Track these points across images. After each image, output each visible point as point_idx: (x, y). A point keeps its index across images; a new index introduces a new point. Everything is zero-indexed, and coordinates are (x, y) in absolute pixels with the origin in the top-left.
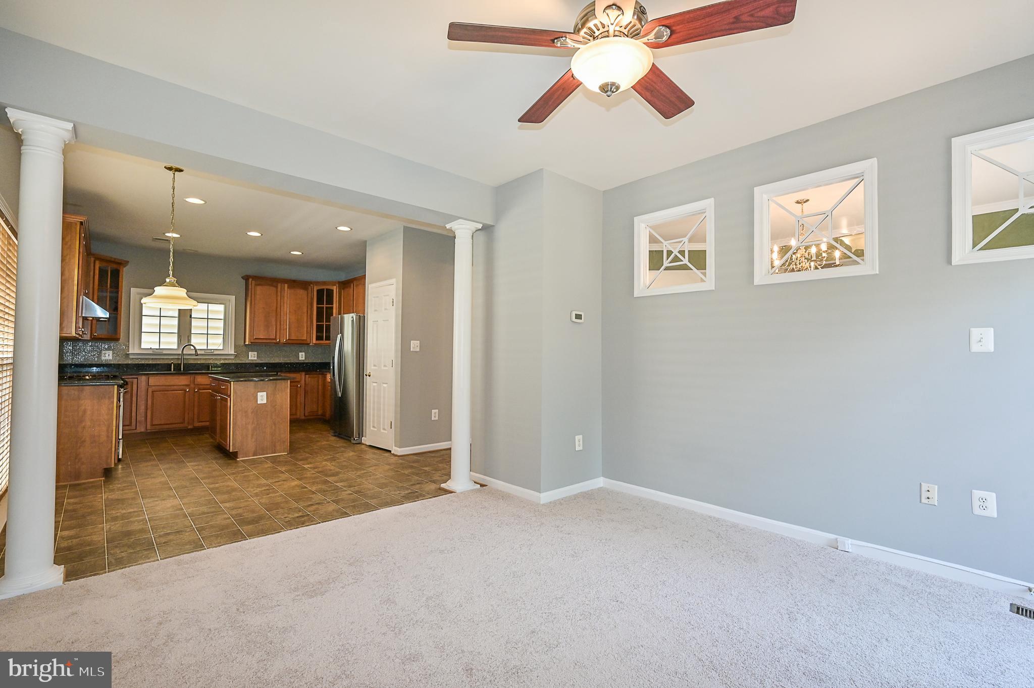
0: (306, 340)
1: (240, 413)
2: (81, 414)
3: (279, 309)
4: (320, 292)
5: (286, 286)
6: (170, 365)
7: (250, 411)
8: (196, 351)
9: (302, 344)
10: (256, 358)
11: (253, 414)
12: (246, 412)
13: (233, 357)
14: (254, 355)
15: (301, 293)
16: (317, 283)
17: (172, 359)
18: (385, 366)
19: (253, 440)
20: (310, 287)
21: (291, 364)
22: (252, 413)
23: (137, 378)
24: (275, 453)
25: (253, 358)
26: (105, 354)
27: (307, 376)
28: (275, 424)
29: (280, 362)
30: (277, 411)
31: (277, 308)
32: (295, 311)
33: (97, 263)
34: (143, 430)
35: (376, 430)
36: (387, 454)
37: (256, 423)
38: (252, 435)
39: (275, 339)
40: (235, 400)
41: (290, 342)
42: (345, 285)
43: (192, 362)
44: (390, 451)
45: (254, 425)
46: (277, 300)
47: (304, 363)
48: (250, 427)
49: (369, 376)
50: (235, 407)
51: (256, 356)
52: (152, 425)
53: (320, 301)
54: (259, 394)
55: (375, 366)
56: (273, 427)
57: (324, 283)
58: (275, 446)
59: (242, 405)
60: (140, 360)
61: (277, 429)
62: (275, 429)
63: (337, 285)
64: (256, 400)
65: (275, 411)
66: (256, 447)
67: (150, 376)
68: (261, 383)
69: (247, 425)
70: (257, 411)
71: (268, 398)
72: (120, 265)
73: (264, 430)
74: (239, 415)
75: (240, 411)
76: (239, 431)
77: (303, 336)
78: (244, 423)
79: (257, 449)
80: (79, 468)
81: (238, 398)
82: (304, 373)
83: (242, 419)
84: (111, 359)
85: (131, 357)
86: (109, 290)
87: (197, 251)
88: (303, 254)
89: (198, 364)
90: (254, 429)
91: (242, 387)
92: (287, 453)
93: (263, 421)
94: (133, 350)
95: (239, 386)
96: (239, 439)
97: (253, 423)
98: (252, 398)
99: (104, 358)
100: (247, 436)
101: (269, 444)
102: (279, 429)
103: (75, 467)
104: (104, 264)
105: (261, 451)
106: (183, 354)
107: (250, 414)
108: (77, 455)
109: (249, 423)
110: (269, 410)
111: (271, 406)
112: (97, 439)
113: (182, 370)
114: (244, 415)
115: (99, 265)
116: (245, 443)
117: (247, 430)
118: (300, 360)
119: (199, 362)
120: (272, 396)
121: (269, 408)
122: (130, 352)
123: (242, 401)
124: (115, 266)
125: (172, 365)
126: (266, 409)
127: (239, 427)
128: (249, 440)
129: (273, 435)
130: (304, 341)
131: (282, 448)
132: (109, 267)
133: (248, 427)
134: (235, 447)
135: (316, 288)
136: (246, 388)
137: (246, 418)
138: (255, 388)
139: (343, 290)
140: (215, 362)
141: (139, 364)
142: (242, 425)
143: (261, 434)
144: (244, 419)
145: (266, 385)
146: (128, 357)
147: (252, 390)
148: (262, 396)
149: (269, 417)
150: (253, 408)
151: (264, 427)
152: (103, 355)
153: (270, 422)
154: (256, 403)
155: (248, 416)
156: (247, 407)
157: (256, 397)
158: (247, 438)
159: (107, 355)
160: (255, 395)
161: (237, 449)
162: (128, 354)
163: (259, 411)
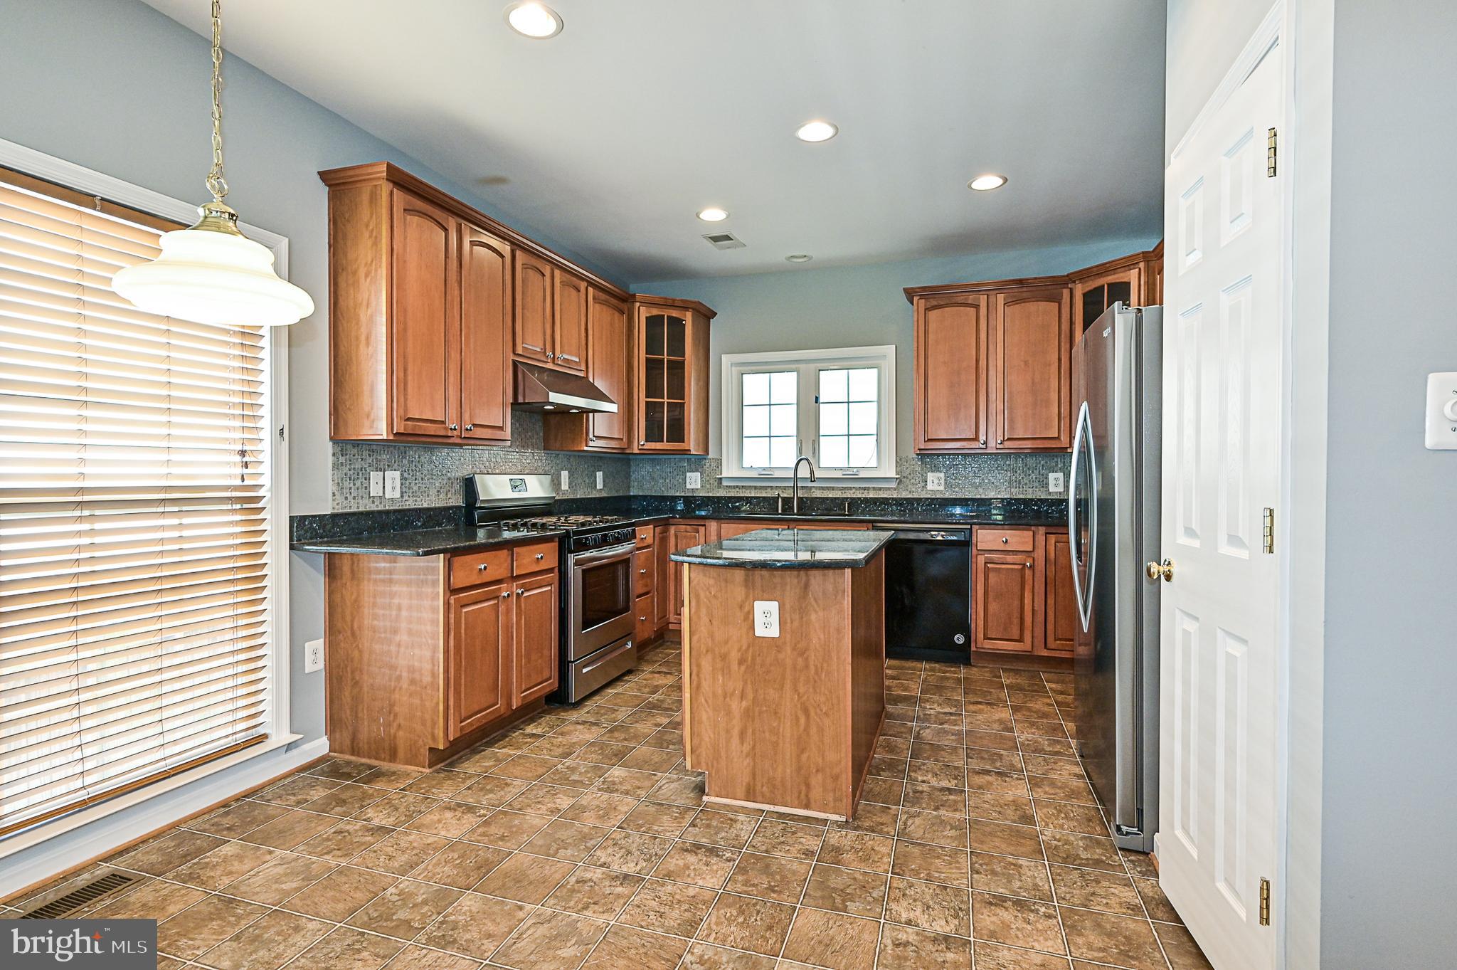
0: (1058, 438)
1: (710, 656)
2: (393, 614)
3: (983, 363)
5: (1001, 298)
6: (775, 499)
7: (734, 656)
9: (1052, 452)
10: (942, 488)
11: (743, 668)
12: (724, 657)
13: (892, 485)
14: (939, 478)
15: (1043, 311)
18: (1234, 540)
19: (746, 748)
20: (1066, 293)
21: (1026, 502)
22: (741, 662)
23: (704, 525)
24: (805, 807)
25: (936, 488)
26: (691, 478)
27: (1052, 539)
28: (806, 711)
30: (812, 669)
31: (977, 361)
32: (1026, 363)
37: (750, 696)
38: (742, 735)
39: (976, 439)
40: (694, 618)
41: (1012, 444)
45: (744, 704)
46: (978, 338)
47: (1062, 501)
48: (736, 706)
49: (1168, 578)
50: (695, 638)
51: (942, 482)
54: (759, 606)
55: (1190, 532)
56: (803, 720)
57: (1103, 269)
58: (808, 786)
59: (712, 636)
60: (738, 490)
61: (813, 730)
62: (807, 729)
63: (1142, 265)
64: (750, 621)
65: (807, 667)
66: (754, 775)
67: (723, 521)
68: (764, 573)
69: (728, 699)
70: (753, 659)
71: (786, 623)
72: (684, 312)
73: (775, 724)
74: (706, 664)
75: (707, 651)
76: (707, 712)
77: (1048, 427)
78: (720, 692)
79: (754, 778)
80: (395, 737)
81: (703, 612)
82: (1042, 530)
83: (714, 678)
84: (699, 487)
85: (725, 483)
86: (666, 360)
87: (811, 258)
88: (1006, 180)
89: (827, 498)
90: (748, 714)
91: (712, 582)
92: (843, 819)
93: (772, 694)
94: (729, 470)
95: (705, 575)
96: (707, 735)
97: (742, 697)
98: (739, 615)
99: (688, 486)
100: (728, 731)
101: (788, 771)
102: (821, 730)
103: (390, 731)
104: (655, 312)
105: (764, 788)
106: (796, 479)
107: (735, 666)
108: (392, 705)
109: (732, 694)
110: (789, 662)
111: (794, 649)
112: (417, 676)
113: (795, 511)
114: (719, 665)
115: (648, 315)
116: (723, 754)
117: (729, 713)
118: (1050, 493)
119: (830, 496)
120: (797, 616)
121: (787, 655)
122: (724, 475)
123: (714, 622)
124: (675, 314)
125: (780, 499)
126: (781, 656)
127: (706, 701)
128: (733, 748)
129: (801, 747)
130: (1053, 442)
131: (830, 797)
132: (664, 315)
133: (730, 705)
134: (698, 756)
135: (1079, 290)
136: (723, 584)
137: (723, 675)
138: (746, 586)
139: (1159, 274)
140: (859, 496)
141: (735, 497)
142: (714, 695)
143: (767, 734)
144: (721, 678)
145: (777, 580)
146: (721, 483)
147: (739, 592)
148: (767, 614)
149: (788, 686)
150: (744, 648)
151: (776, 713)
152: (688, 481)
153: (792, 699)
154: (751, 632)
155: (729, 667)
156: (726, 642)
157: (749, 612)
158: (728, 741)
159: (693, 480)
160: (746, 609)
161: (703, 764)
162: (721, 479)
163: (758, 660)
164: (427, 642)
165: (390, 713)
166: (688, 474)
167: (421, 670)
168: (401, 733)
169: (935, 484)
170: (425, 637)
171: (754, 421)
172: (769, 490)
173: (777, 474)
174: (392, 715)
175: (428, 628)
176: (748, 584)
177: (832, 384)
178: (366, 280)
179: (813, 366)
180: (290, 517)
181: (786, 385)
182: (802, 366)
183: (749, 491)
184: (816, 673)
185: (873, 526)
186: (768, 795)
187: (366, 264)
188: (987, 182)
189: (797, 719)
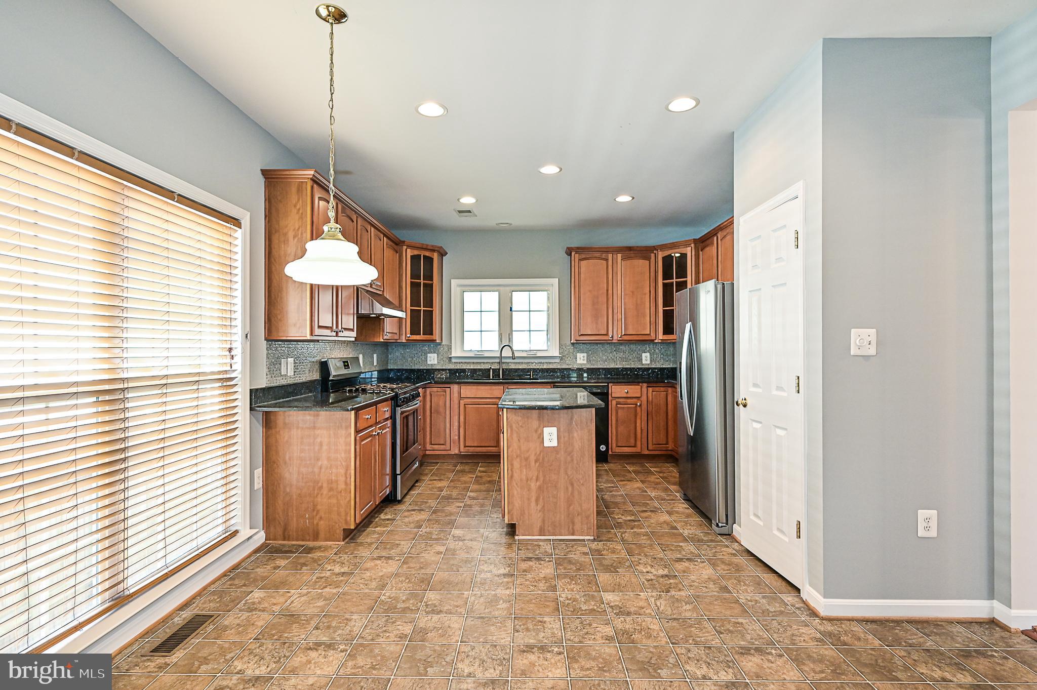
0: (650, 334)
1: (518, 460)
2: (317, 448)
3: (610, 292)
4: (667, 260)
5: (619, 256)
6: (489, 370)
7: (533, 458)
8: (513, 353)
9: (645, 342)
10: (586, 362)
11: (537, 464)
12: (527, 459)
13: (558, 361)
14: (584, 357)
15: (641, 264)
16: (663, 247)
17: (492, 363)
18: (779, 388)
19: (539, 507)
20: (653, 255)
21: (631, 369)
22: (536, 461)
23: (450, 387)
24: (573, 534)
25: (581, 362)
26: (430, 357)
27: (650, 389)
28: (572, 484)
29: (617, 367)
30: (575, 462)
31: (607, 291)
32: (633, 292)
33: (408, 250)
34: (457, 452)
35: (761, 523)
36: (789, 598)
37: (542, 479)
38: (537, 500)
39: (607, 335)
40: (509, 439)
41: (625, 338)
42: (702, 243)
43: (513, 366)
44: (798, 590)
45: (538, 483)
46: (607, 278)
47: (649, 369)
48: (534, 485)
49: (745, 406)
50: (510, 450)
51: (585, 358)
52: (465, 446)
53: (667, 275)
54: (546, 430)
55: (755, 385)
56: (570, 489)
57: (673, 246)
58: (573, 523)
59: (520, 447)
60: (462, 364)
61: (576, 493)
62: (572, 493)
63: (693, 245)
64: (541, 439)
65: (572, 460)
66: (544, 521)
67: (462, 385)
68: (549, 411)
69: (529, 482)
70: (543, 459)
71: (561, 438)
72: (432, 253)
73: (555, 493)
74: (516, 464)
75: (517, 457)
76: (517, 490)
77: (645, 329)
78: (524, 477)
79: (544, 524)
80: (317, 524)
81: (515, 435)
82: (645, 385)
83: (521, 471)
84: (436, 363)
85: (453, 360)
86: (422, 283)
87: (511, 224)
88: (633, 198)
89: (519, 369)
90: (540, 488)
91: (520, 418)
92: (592, 538)
93: (554, 477)
94: (456, 353)
95: (515, 414)
96: (517, 503)
97: (537, 480)
98: (535, 436)
99: (429, 363)
100: (529, 499)
101: (563, 517)
102: (580, 493)
103: (313, 522)
104: (416, 252)
105: (550, 528)
106: (501, 357)
107: (533, 463)
108: (315, 506)
109: (531, 479)
110: (562, 459)
111: (565, 452)
112: (334, 485)
113: (501, 377)
114: (524, 464)
115: (412, 254)
116: (526, 512)
117: (529, 489)
118: (643, 365)
119: (520, 367)
120: (567, 434)
121: (562, 456)
122: (452, 356)
123: (521, 440)
124: (427, 254)
125: (491, 370)
126: (558, 456)
127: (517, 484)
128: (532, 507)
129: (569, 502)
130: (647, 336)
131: (585, 527)
132: (421, 255)
133: (530, 485)
134: (512, 515)
135: (661, 255)
136: (526, 420)
137: (526, 469)
138: (539, 420)
139: (702, 251)
140: (538, 367)
141: (460, 369)
142: (521, 480)
143: (551, 499)
144: (524, 470)
145: (557, 416)
146: (451, 360)
147: (535, 424)
148: (550, 434)
149: (562, 471)
150: (538, 453)
151: (556, 486)
152: (428, 359)
153: (564, 479)
154: (542, 444)
155: (530, 464)
156: (528, 451)
157: (540, 434)
158: (529, 504)
159: (432, 359)
160: (539, 432)
161: (515, 519)
162: (451, 358)
163: (546, 459)
164: (342, 464)
165: (314, 510)
166: (429, 355)
167: (337, 481)
168: (322, 522)
169: (581, 360)
170: (340, 461)
171: (471, 322)
172: (482, 364)
173: (486, 355)
174: (315, 512)
175: (343, 455)
176: (540, 418)
177: (519, 300)
178: (294, 240)
179: (508, 288)
180: (250, 389)
181: (491, 300)
182: (501, 288)
183: (469, 365)
184: (577, 464)
185: (554, 386)
186: (552, 531)
187: (294, 230)
188: (624, 199)
189: (567, 488)
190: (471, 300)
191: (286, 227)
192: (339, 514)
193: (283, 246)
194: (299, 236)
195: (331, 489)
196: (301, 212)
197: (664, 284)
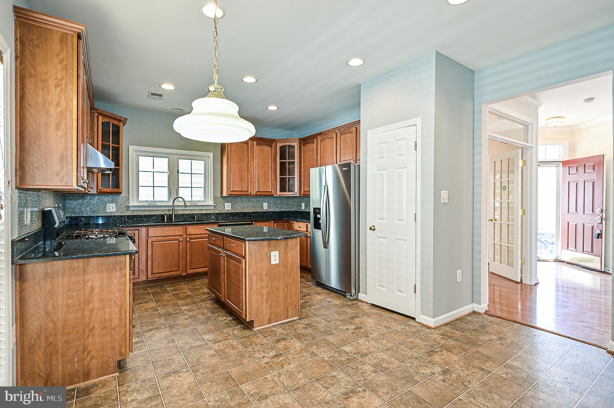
0: (271, 192)
1: (255, 276)
2: (87, 293)
3: (249, 164)
4: (283, 148)
5: (255, 142)
6: (164, 216)
7: (264, 273)
8: (185, 203)
9: (269, 196)
10: (230, 209)
11: (267, 277)
12: (261, 274)
13: (212, 208)
14: (229, 205)
15: (267, 148)
16: (280, 140)
17: (164, 210)
18: (400, 220)
19: (268, 305)
20: (274, 144)
21: (257, 212)
22: (266, 275)
23: (139, 230)
24: (287, 318)
25: (228, 209)
26: (109, 206)
27: (276, 224)
28: (287, 286)
29: (249, 211)
30: (289, 272)
32: (262, 166)
33: (100, 117)
34: (144, 279)
35: (386, 290)
36: (412, 323)
37: (270, 286)
38: (267, 301)
39: (247, 191)
40: (250, 262)
41: (258, 193)
42: (304, 141)
43: (180, 212)
44: (414, 319)
45: (267, 290)
46: (248, 156)
47: (267, 212)
48: (265, 291)
49: (374, 230)
50: (250, 269)
51: (230, 206)
52: (152, 274)
53: (282, 157)
54: (273, 253)
55: (382, 219)
57: (286, 140)
58: (288, 311)
59: (256, 267)
60: (138, 211)
61: (289, 292)
62: (287, 291)
63: (298, 142)
64: (269, 260)
65: (287, 271)
66: (271, 314)
67: (149, 227)
68: (274, 241)
69: (262, 290)
70: (271, 273)
71: (281, 258)
72: (119, 122)
73: (277, 294)
74: (254, 279)
75: (255, 274)
76: (254, 297)
77: (269, 188)
78: (259, 287)
79: (271, 315)
80: (88, 364)
81: (253, 259)
82: (273, 222)
83: (257, 283)
84: (115, 211)
85: (131, 209)
86: (111, 146)
87: (183, 110)
88: (278, 108)
89: (185, 214)
90: (269, 293)
91: (256, 247)
92: (298, 317)
93: (277, 283)
94: (133, 203)
95: (254, 245)
96: (254, 306)
97: (267, 287)
98: (266, 258)
99: (108, 211)
100: (262, 301)
101: (282, 308)
102: (291, 291)
103: (84, 363)
104: (106, 120)
105: (274, 317)
106: (173, 206)
107: (264, 277)
108: (85, 348)
109: (263, 287)
110: (282, 271)
111: (283, 266)
112: (108, 324)
113: (173, 220)
114: (259, 278)
115: (103, 121)
116: (260, 311)
117: (262, 295)
118: (264, 210)
119: (186, 213)
120: (284, 255)
121: (281, 269)
122: (131, 204)
123: (257, 262)
124: (116, 122)
125: (166, 216)
126: (279, 270)
127: (254, 293)
128: (264, 307)
129: (285, 299)
130: (270, 193)
131: (294, 312)
132: (110, 122)
133: (263, 292)
134: (251, 315)
135: (279, 145)
136: (260, 247)
137: (260, 281)
138: (268, 247)
139: (303, 145)
140: (199, 213)
141: (137, 215)
142: (257, 289)
143: (275, 298)
144: (259, 282)
145: (278, 243)
146: (129, 209)
147: (266, 250)
148: (275, 256)
149: (282, 278)
150: (267, 270)
151: (278, 290)
152: (108, 208)
153: (283, 284)
154: (270, 264)
155: (262, 278)
156: (261, 269)
157: (269, 256)
158: (262, 304)
159: (111, 208)
160: (268, 255)
161: (253, 317)
162: (128, 206)
163: (272, 273)
164: (116, 302)
165: (84, 352)
166: (108, 205)
167: (110, 320)
168: (94, 361)
169: (228, 207)
170: (114, 301)
171: (144, 179)
172: (156, 211)
173: (158, 204)
174: (86, 354)
175: (117, 294)
176: (269, 246)
177: (184, 165)
178: (56, 89)
179: (176, 156)
180: (12, 241)
181: (162, 164)
182: (171, 156)
183: (145, 212)
184: (290, 273)
185: (219, 225)
186: (275, 319)
187: (56, 79)
188: (273, 108)
189: (284, 290)
190: (145, 163)
191: (46, 74)
192: (113, 348)
193: (41, 92)
194: (63, 86)
195: (104, 328)
196: (65, 62)
197: (280, 162)
